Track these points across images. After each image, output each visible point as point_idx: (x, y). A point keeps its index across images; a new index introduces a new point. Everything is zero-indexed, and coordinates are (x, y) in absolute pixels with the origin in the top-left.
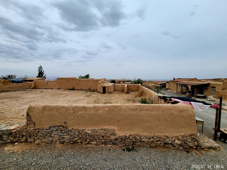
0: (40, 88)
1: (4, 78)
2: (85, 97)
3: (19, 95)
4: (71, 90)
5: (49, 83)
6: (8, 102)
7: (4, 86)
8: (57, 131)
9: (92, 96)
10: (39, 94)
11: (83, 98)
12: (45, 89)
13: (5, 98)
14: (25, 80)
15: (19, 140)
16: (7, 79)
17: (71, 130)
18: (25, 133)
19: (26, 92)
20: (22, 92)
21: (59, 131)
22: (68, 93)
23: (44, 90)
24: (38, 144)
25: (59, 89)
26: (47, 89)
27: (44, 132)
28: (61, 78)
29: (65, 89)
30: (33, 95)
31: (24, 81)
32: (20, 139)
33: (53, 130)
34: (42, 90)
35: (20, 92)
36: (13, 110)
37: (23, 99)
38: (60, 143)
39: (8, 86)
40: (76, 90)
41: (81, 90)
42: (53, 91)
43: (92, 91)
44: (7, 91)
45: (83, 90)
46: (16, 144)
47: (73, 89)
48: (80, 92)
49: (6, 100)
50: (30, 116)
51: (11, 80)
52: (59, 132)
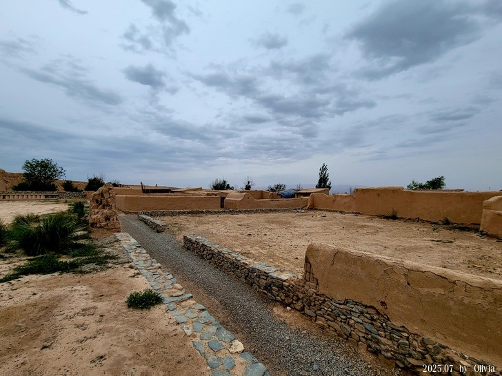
0: (320, 210)
1: (272, 190)
2: (431, 244)
3: (290, 219)
4: (387, 218)
5: (338, 199)
6: (277, 230)
7: (272, 203)
8: (362, 318)
9: (457, 243)
10: (319, 221)
11: (426, 247)
12: (330, 211)
13: (273, 222)
14: (298, 194)
15: (292, 303)
16: (275, 191)
17: (399, 331)
18: (302, 295)
19: (299, 216)
20: (294, 215)
21: (367, 317)
22: (381, 226)
23: (328, 214)
24: (322, 328)
25: (357, 214)
26: (334, 211)
27: (333, 307)
28: (363, 190)
29: (373, 216)
30: (310, 222)
31: (296, 195)
32: (294, 302)
33: (353, 310)
34: (325, 213)
35: (290, 214)
36: (283, 244)
37: (295, 227)
38: (369, 349)
39: (276, 203)
40: (402, 221)
41: (418, 220)
42: (344, 218)
43: (455, 228)
44: (275, 211)
45: (423, 222)
46: (288, 308)
47: (394, 217)
48: (414, 227)
49: (274, 226)
50: (310, 263)
51: (280, 192)
52: (366, 320)
